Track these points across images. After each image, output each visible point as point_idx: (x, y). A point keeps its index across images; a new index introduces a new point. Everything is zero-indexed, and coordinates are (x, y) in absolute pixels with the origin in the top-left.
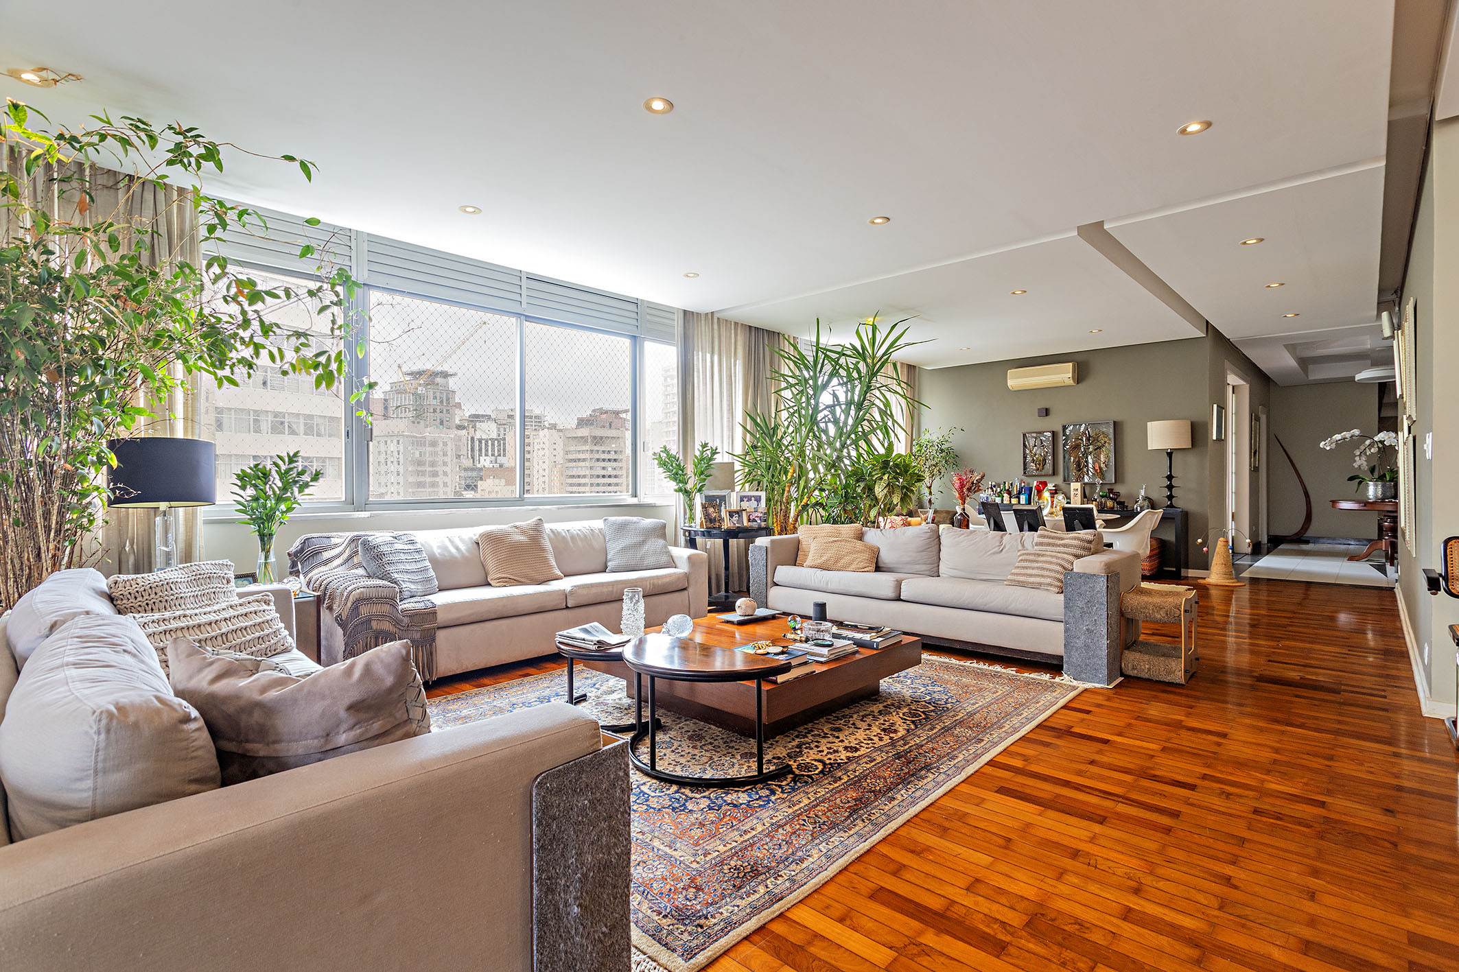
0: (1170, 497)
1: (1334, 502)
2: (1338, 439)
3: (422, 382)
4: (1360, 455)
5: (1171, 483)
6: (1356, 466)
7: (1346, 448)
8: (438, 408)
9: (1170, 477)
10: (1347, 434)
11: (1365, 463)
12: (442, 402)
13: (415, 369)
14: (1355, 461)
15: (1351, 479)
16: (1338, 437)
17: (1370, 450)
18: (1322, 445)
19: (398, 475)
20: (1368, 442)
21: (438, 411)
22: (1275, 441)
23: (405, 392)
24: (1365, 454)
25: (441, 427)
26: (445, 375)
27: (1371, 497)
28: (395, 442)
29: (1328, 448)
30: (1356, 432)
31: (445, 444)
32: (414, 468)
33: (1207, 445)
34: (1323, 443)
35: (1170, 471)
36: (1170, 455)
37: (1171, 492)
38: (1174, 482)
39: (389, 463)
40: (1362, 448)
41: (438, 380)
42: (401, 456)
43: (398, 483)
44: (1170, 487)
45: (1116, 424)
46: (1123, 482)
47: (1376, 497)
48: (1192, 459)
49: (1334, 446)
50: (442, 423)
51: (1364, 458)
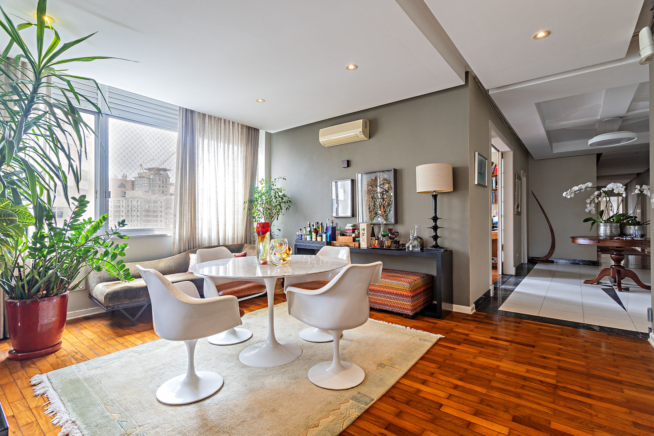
0: (436, 238)
1: (574, 239)
2: (576, 190)
3: (152, 173)
4: (590, 203)
5: (436, 224)
6: (587, 211)
7: (581, 197)
8: (161, 185)
9: (435, 219)
10: (583, 186)
11: (594, 209)
12: (163, 182)
13: (151, 167)
14: (587, 207)
15: (586, 220)
16: (576, 188)
17: (598, 198)
18: (564, 194)
19: (137, 217)
20: (596, 193)
21: (161, 186)
22: (532, 195)
23: (143, 177)
24: (594, 202)
25: (163, 194)
26: (165, 170)
27: (602, 235)
28: (136, 201)
29: (569, 197)
30: (590, 184)
31: (161, 202)
32: (146, 214)
33: (468, 189)
34: (565, 193)
35: (436, 213)
36: (435, 197)
37: (436, 232)
38: (439, 223)
39: (133, 211)
40: (592, 197)
41: (162, 172)
42: (139, 208)
43: (138, 220)
44: (435, 228)
45: (395, 171)
46: (402, 223)
47: (606, 236)
48: (455, 201)
49: (573, 195)
50: (163, 192)
51: (593, 205)
